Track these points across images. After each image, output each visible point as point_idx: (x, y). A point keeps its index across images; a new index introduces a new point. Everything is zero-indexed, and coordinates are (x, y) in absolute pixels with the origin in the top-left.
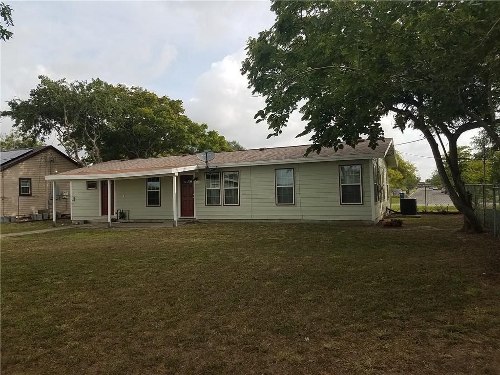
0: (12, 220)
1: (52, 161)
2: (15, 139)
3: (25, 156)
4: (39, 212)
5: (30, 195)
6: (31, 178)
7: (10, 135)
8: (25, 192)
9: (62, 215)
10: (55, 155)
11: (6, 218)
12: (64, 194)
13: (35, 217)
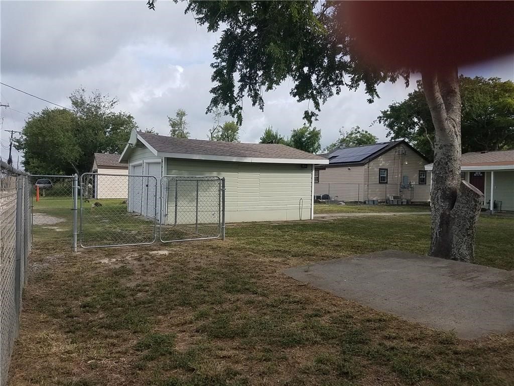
0: (376, 202)
1: (404, 154)
2: (354, 136)
3: (383, 150)
4: (394, 198)
5: (387, 183)
6: (387, 169)
7: (350, 132)
8: (383, 180)
9: (412, 202)
10: (407, 149)
11: (371, 201)
12: (412, 183)
13: (391, 202)
